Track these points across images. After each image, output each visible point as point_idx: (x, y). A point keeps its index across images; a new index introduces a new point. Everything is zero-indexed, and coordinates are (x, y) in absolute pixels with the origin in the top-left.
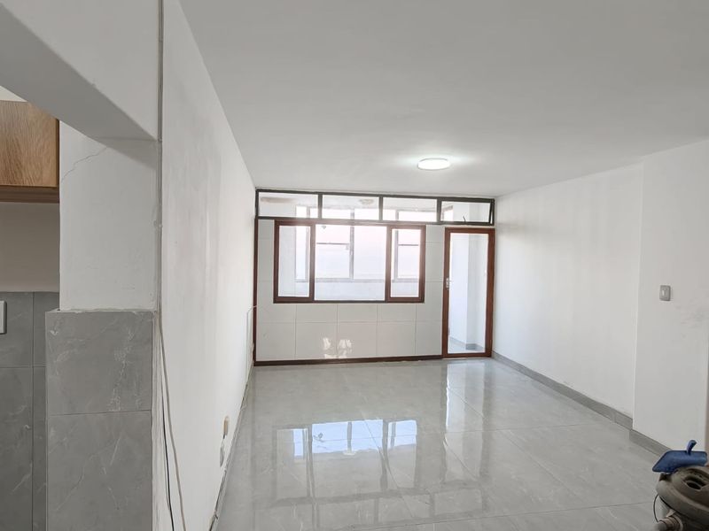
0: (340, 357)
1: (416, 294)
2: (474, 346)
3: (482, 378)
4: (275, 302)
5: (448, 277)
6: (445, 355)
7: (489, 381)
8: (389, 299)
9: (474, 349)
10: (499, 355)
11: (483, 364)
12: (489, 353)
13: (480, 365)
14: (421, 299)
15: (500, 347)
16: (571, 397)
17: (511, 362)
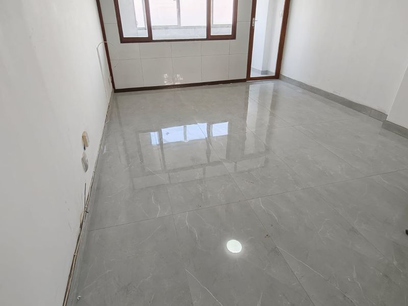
0: (176, 84)
1: (230, 33)
2: (266, 72)
3: (271, 92)
4: (122, 42)
5: (254, 17)
6: (249, 78)
7: (276, 94)
8: (210, 38)
9: (266, 74)
10: (285, 77)
11: (273, 84)
12: (278, 76)
13: (270, 84)
14: (233, 37)
15: (286, 72)
16: (337, 102)
17: (294, 81)
